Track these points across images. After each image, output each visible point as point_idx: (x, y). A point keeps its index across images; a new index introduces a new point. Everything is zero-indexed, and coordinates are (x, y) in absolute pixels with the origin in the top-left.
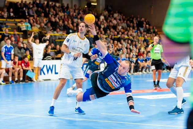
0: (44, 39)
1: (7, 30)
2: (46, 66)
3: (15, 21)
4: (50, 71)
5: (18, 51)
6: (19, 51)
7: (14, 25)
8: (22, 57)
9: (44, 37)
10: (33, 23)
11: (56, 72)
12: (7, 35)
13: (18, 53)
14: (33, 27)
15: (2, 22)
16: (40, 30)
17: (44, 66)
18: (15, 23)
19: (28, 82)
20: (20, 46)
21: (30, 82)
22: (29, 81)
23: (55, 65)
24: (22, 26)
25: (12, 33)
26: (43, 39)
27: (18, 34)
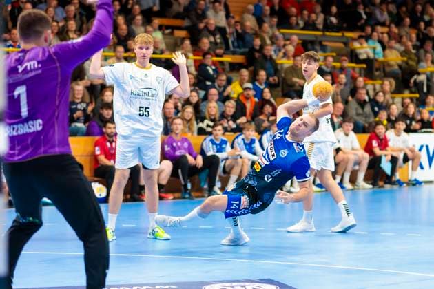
0: (415, 80)
1: (330, 59)
2: (427, 147)
3: (343, 36)
5: (356, 109)
6: (360, 111)
7: (341, 45)
8: (367, 125)
9: (415, 77)
10: (388, 42)
12: (328, 70)
13: (358, 115)
14: (387, 52)
15: (313, 39)
16: (405, 59)
17: (422, 147)
18: (344, 40)
19: (382, 187)
20: (362, 99)
21: (388, 187)
22: (386, 183)
24: (362, 48)
25: (338, 65)
26: (412, 81)
27: (353, 69)
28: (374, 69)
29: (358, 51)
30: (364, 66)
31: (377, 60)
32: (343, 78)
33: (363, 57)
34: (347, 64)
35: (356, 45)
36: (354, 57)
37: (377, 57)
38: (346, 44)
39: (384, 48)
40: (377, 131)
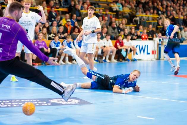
1: (101, 10)
2: (139, 46)
3: (107, 1)
4: (142, 51)
5: (112, 31)
6: (113, 31)
7: (106, 5)
8: (116, 37)
9: (135, 18)
10: (125, 4)
11: (148, 52)
12: (101, 15)
13: (112, 33)
14: (124, 8)
15: (95, 2)
16: (131, 11)
17: (137, 46)
19: (121, 61)
20: (114, 27)
21: (123, 61)
22: (123, 60)
23: (147, 46)
24: (114, 6)
25: (104, 13)
26: (134, 20)
27: (111, 14)
28: (119, 15)
29: (113, 7)
30: (115, 13)
31: (120, 11)
32: (106, 18)
33: (115, 10)
34: (108, 13)
35: (112, 5)
36: (111, 10)
37: (120, 10)
38: (108, 4)
39: (123, 6)
40: (119, 39)
